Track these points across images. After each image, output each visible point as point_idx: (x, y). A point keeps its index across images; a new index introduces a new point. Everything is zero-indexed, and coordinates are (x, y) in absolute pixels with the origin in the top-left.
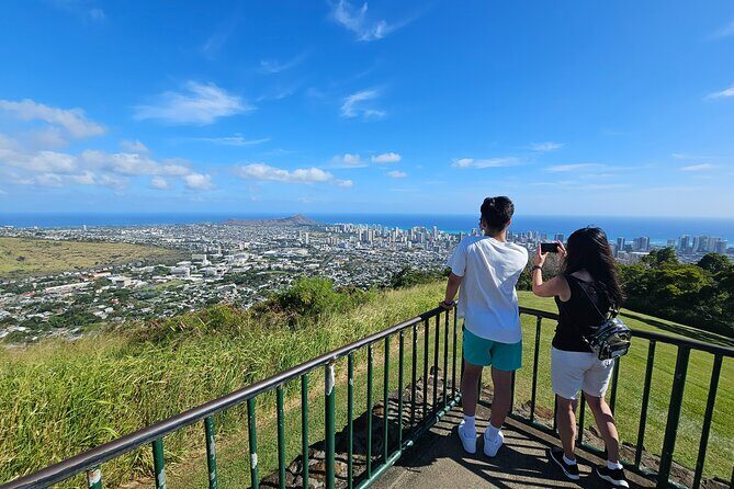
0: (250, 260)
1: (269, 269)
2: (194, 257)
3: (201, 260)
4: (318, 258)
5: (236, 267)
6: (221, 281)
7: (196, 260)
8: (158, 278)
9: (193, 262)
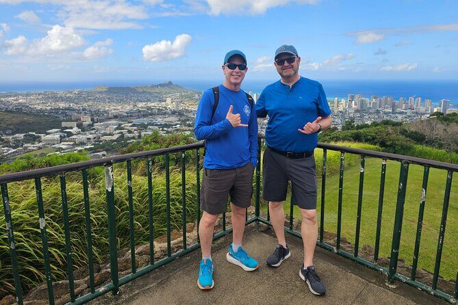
0: (119, 127)
1: (140, 137)
2: (64, 124)
3: (71, 128)
4: (189, 125)
5: (105, 134)
6: (90, 149)
7: (67, 128)
8: (30, 146)
9: (63, 129)
